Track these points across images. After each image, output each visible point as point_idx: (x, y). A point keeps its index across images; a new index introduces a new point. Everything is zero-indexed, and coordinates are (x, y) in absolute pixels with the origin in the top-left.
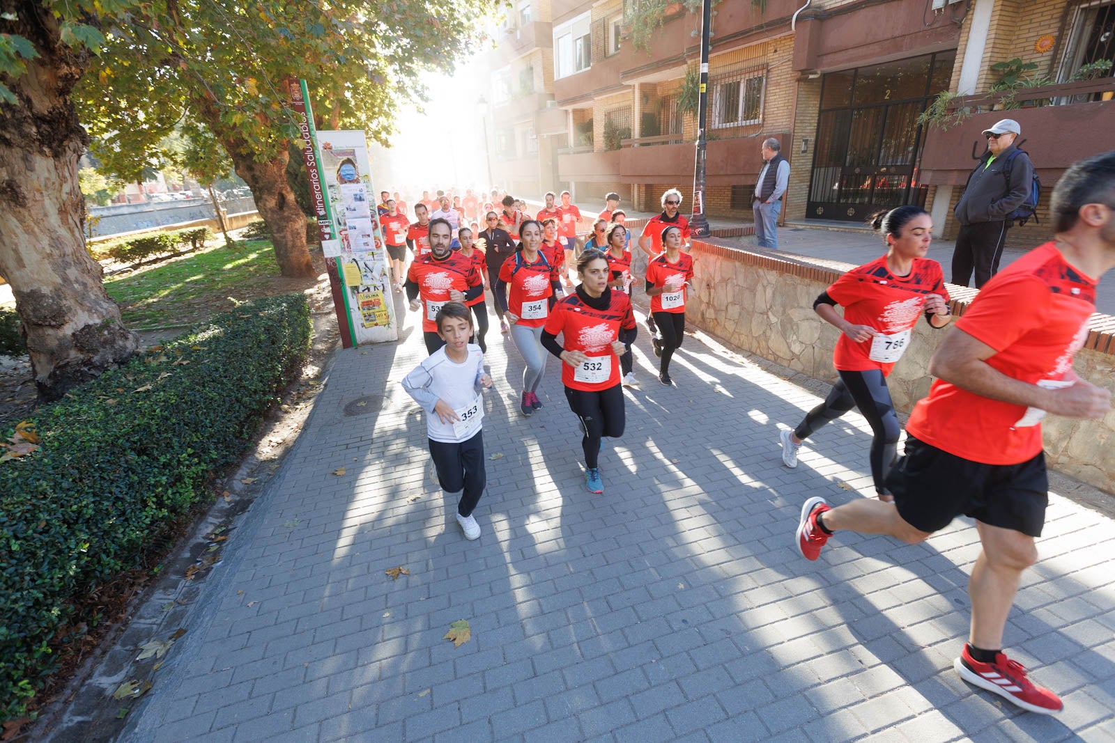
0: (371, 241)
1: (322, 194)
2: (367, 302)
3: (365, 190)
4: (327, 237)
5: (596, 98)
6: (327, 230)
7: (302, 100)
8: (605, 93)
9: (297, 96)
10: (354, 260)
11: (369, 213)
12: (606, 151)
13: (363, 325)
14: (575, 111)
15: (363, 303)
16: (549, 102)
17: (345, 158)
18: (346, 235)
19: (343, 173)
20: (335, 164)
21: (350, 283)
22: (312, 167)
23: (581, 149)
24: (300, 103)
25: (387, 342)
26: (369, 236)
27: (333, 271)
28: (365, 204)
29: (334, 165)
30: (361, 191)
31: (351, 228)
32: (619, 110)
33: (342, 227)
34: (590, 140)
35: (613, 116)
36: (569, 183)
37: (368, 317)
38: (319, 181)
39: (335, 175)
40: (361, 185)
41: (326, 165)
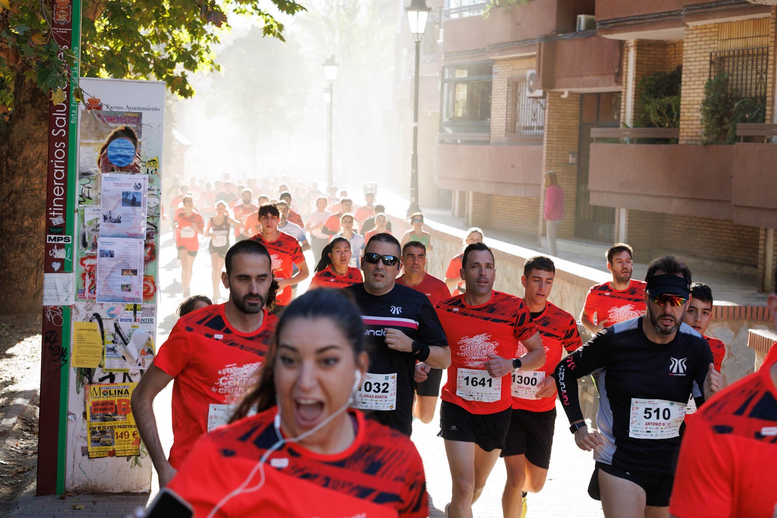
0: (138, 283)
1: (65, 187)
2: (105, 403)
3: (146, 185)
4: (56, 266)
5: (692, 24)
6: (60, 254)
7: (69, 25)
8: (713, 15)
9: (62, 18)
10: (97, 316)
11: (143, 231)
12: (706, 144)
13: (85, 452)
14: (641, 45)
15: (95, 404)
16: (582, 18)
17: (121, 126)
18: (92, 266)
19: (111, 153)
20: (100, 136)
21: (77, 362)
22: (59, 139)
23: (651, 133)
24: (65, 31)
25: (127, 493)
26: (135, 272)
27: (54, 331)
28: (141, 213)
29: (99, 138)
30: (138, 187)
31: (104, 254)
32: (744, 54)
33: (88, 251)
34: (672, 114)
35: (728, 67)
36: (613, 210)
37: (100, 437)
38: (66, 165)
39: (97, 155)
40: (140, 178)
41: (85, 136)
